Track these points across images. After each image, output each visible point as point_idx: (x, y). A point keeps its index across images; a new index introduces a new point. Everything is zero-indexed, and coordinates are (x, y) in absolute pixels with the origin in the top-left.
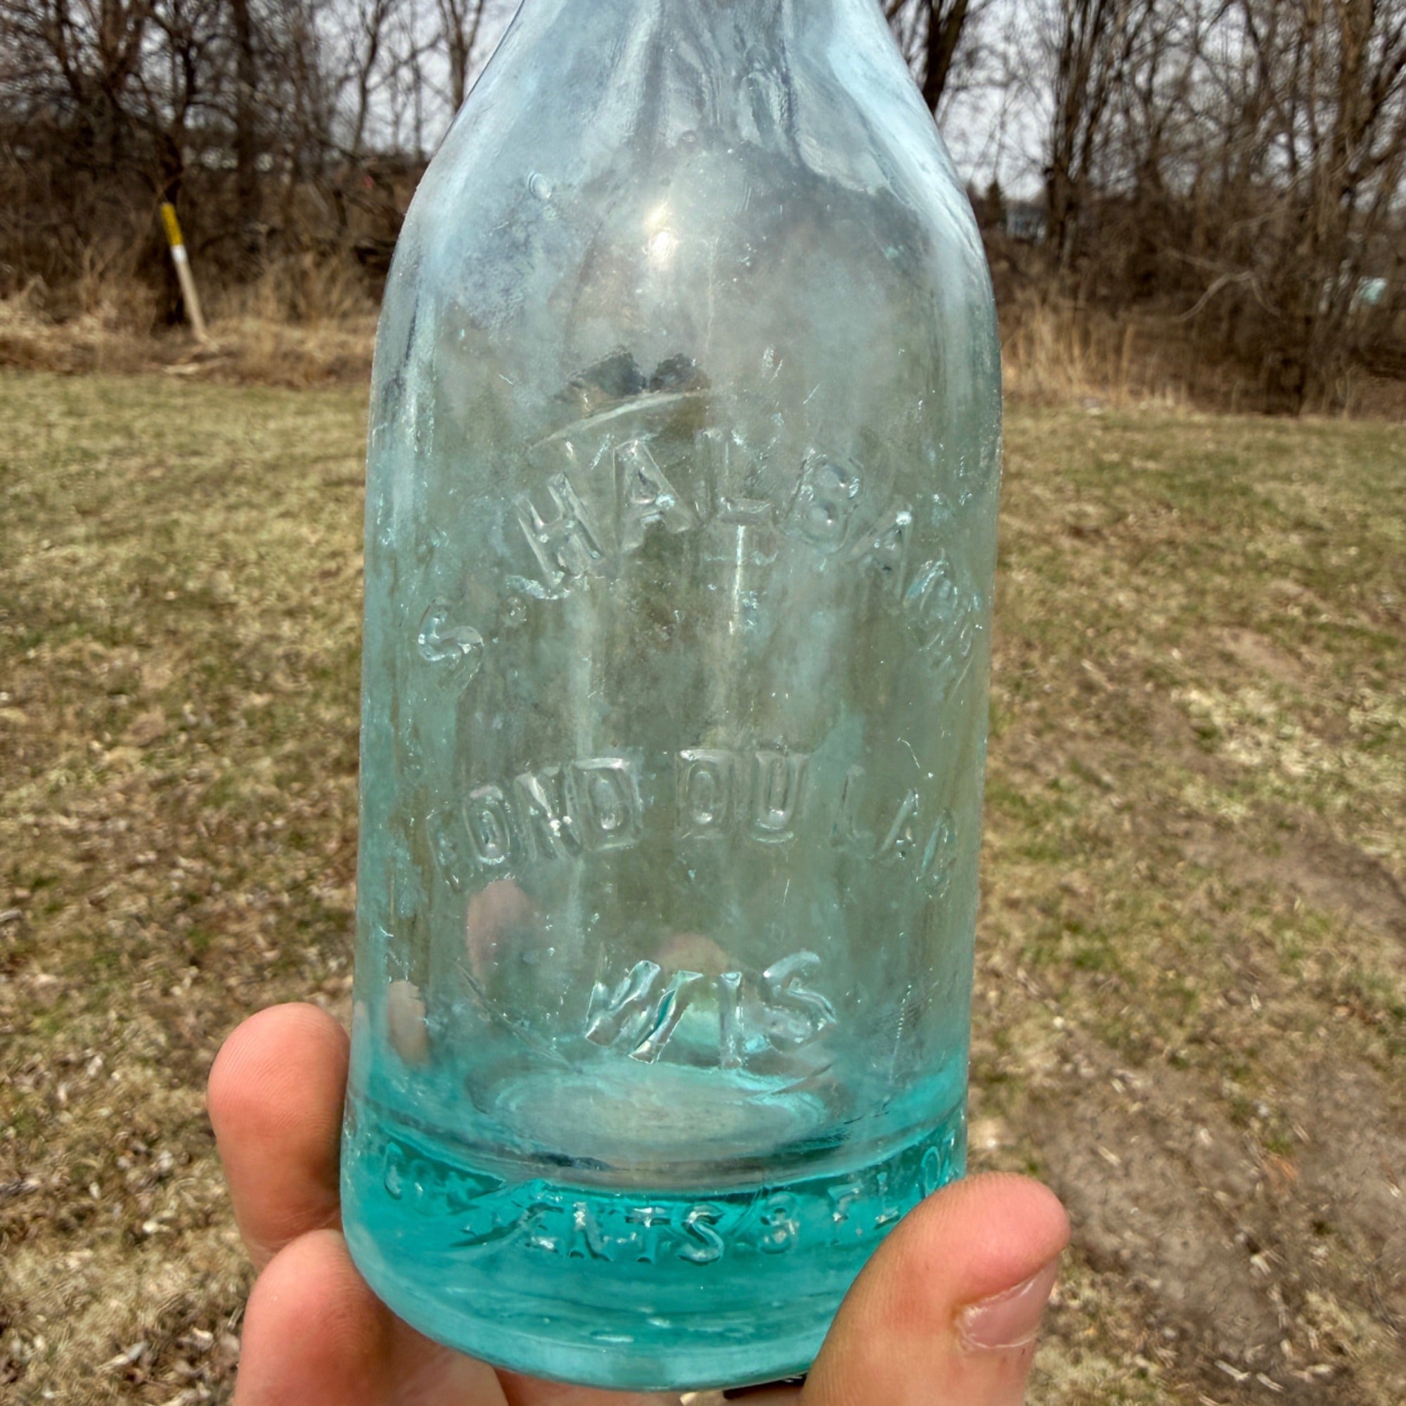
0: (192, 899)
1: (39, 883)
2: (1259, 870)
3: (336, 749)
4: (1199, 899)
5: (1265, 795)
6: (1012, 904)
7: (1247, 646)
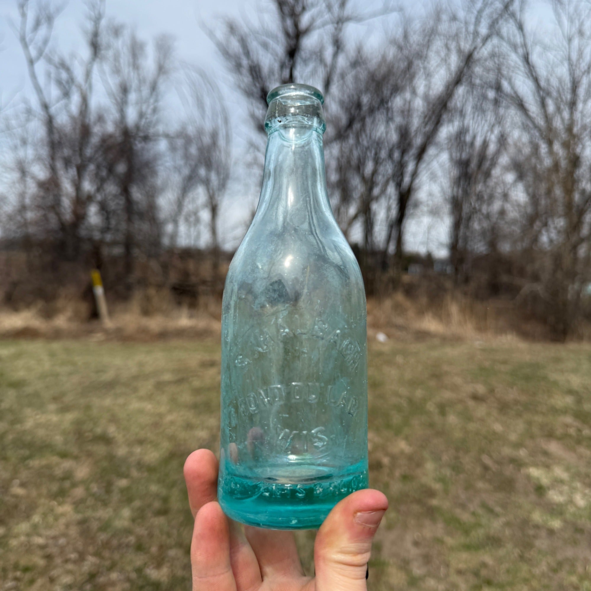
0: (92, 576)
1: (26, 569)
2: (569, 552)
3: (157, 504)
4: (544, 567)
5: (568, 516)
6: (460, 572)
7: (554, 447)
